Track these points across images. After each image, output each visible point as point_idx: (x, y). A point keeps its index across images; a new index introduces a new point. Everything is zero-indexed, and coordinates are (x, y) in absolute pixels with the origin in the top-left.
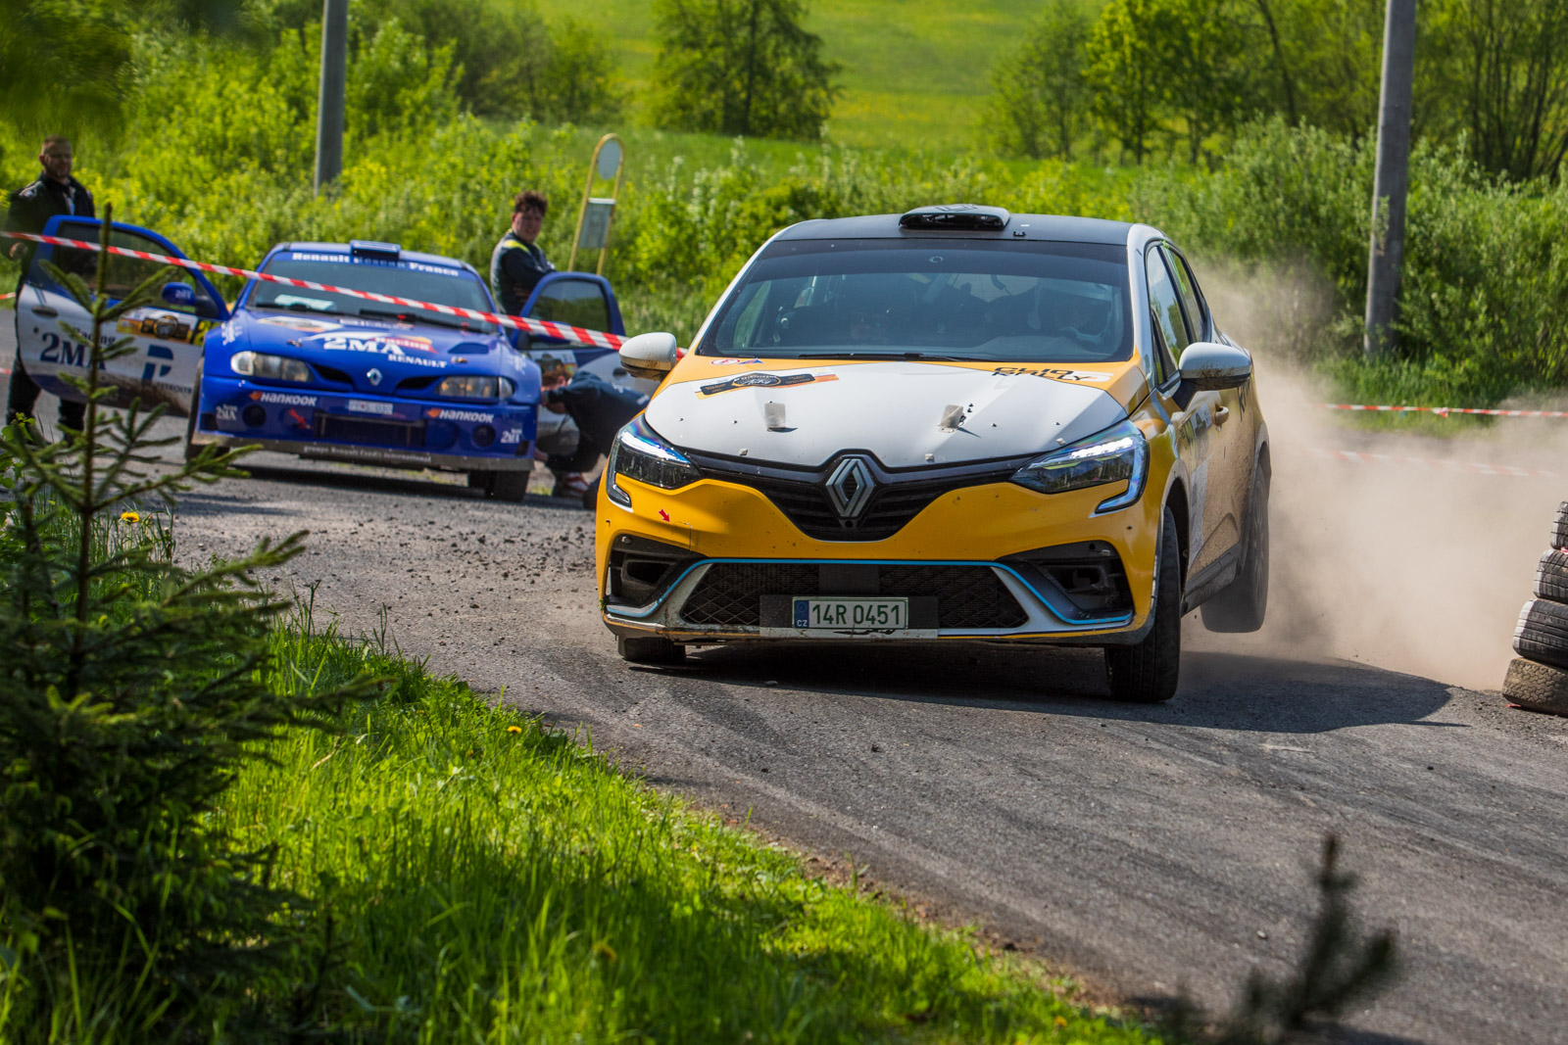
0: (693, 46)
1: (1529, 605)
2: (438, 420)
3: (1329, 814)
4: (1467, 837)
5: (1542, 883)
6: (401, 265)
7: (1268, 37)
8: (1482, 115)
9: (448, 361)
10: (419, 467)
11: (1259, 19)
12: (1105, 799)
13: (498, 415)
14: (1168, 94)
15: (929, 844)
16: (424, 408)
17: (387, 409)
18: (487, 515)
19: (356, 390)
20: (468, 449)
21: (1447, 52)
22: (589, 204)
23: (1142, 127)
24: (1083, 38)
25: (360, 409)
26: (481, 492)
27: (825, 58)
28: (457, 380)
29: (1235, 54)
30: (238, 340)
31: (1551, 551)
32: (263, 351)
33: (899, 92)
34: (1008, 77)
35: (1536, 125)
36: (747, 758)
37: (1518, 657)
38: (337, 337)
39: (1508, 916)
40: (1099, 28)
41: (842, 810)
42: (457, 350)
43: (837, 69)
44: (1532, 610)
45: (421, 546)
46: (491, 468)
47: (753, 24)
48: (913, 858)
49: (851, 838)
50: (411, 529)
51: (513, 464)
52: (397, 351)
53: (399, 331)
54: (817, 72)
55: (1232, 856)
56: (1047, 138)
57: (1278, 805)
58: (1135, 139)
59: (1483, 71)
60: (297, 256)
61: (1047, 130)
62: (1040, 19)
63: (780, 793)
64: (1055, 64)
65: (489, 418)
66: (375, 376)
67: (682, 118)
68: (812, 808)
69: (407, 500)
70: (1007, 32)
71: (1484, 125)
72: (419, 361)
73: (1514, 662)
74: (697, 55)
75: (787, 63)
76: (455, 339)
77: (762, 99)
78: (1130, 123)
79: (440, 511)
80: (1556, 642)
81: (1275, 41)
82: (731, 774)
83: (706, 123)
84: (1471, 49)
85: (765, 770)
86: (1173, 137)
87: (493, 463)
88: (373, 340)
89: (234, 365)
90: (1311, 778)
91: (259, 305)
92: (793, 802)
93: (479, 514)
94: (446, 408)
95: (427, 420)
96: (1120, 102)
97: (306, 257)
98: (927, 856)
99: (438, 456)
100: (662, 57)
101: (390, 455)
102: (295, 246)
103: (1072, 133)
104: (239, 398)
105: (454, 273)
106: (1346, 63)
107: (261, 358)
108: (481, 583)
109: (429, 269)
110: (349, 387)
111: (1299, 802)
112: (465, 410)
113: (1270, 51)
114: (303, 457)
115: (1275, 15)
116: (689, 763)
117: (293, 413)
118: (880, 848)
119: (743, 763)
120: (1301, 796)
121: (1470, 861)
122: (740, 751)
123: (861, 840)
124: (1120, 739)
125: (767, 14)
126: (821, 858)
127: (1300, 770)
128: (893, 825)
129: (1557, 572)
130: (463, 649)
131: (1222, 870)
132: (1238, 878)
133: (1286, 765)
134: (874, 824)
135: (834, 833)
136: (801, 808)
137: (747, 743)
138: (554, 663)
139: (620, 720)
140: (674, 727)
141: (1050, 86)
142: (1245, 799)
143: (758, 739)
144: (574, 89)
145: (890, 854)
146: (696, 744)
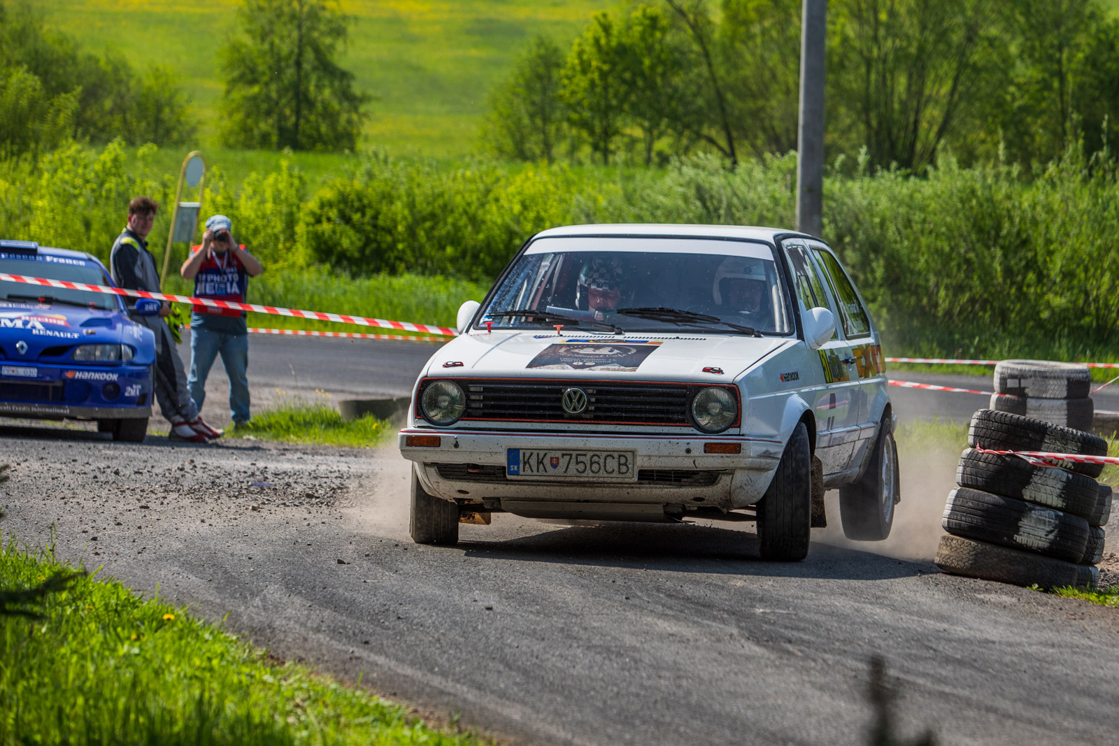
0: (253, 82)
1: (954, 493)
2: (74, 381)
3: (814, 660)
4: (925, 675)
5: (989, 709)
6: (39, 258)
7: (703, 60)
8: (872, 114)
9: (80, 333)
10: (59, 418)
11: (695, 46)
12: (637, 655)
13: (121, 375)
14: (626, 107)
15: (503, 695)
16: (62, 371)
17: (33, 372)
18: (117, 453)
19: (7, 359)
20: (99, 402)
21: (842, 67)
22: (180, 208)
23: (608, 133)
24: (558, 66)
25: (11, 373)
26: (110, 435)
27: (357, 89)
28: (88, 348)
29: (677, 73)
31: (969, 450)
33: (414, 113)
34: (500, 99)
36: (351, 633)
37: (946, 534)
39: (965, 735)
40: (572, 59)
41: (431, 671)
42: (88, 324)
43: (364, 99)
44: (957, 496)
45: (68, 478)
46: (117, 416)
47: (298, 64)
48: (492, 706)
49: (442, 693)
50: (59, 466)
51: (133, 413)
52: (39, 326)
53: (40, 310)
54: (351, 100)
55: (743, 696)
56: (533, 145)
57: (773, 657)
58: (602, 144)
59: (872, 79)
61: (534, 138)
62: (524, 53)
63: (381, 660)
64: (536, 85)
65: (114, 377)
66: (22, 347)
67: (247, 139)
68: (409, 671)
69: (53, 445)
70: (497, 64)
72: (57, 334)
73: (944, 538)
74: (256, 89)
75: (327, 92)
76: (85, 315)
77: (308, 121)
78: (598, 131)
79: (78, 448)
80: (977, 520)
81: (708, 62)
82: (340, 647)
83: (264, 141)
84: (861, 64)
85: (367, 643)
86: (633, 141)
87: (118, 412)
88: (20, 318)
90: (796, 633)
92: (392, 667)
93: (110, 453)
94: (79, 371)
95: (65, 381)
96: (589, 114)
98: (503, 705)
99: (74, 408)
100: (228, 92)
101: (36, 409)
103: (552, 140)
105: (82, 263)
108: (121, 506)
109: (62, 261)
110: (2, 356)
111: (789, 652)
112: (95, 371)
113: (705, 71)
115: (708, 43)
116: (305, 640)
118: (465, 700)
119: (348, 637)
120: (790, 647)
121: (929, 693)
122: (344, 628)
123: (449, 694)
124: (642, 609)
125: (309, 55)
126: (420, 709)
127: (786, 627)
128: (473, 681)
129: (975, 466)
130: (113, 558)
131: (736, 707)
132: (750, 713)
133: (774, 624)
134: (458, 681)
135: (428, 689)
136: (399, 671)
137: (349, 622)
138: (188, 565)
139: (247, 608)
140: (290, 611)
141: (533, 103)
142: (746, 651)
143: (358, 618)
144: (158, 121)
145: (474, 704)
146: (309, 624)
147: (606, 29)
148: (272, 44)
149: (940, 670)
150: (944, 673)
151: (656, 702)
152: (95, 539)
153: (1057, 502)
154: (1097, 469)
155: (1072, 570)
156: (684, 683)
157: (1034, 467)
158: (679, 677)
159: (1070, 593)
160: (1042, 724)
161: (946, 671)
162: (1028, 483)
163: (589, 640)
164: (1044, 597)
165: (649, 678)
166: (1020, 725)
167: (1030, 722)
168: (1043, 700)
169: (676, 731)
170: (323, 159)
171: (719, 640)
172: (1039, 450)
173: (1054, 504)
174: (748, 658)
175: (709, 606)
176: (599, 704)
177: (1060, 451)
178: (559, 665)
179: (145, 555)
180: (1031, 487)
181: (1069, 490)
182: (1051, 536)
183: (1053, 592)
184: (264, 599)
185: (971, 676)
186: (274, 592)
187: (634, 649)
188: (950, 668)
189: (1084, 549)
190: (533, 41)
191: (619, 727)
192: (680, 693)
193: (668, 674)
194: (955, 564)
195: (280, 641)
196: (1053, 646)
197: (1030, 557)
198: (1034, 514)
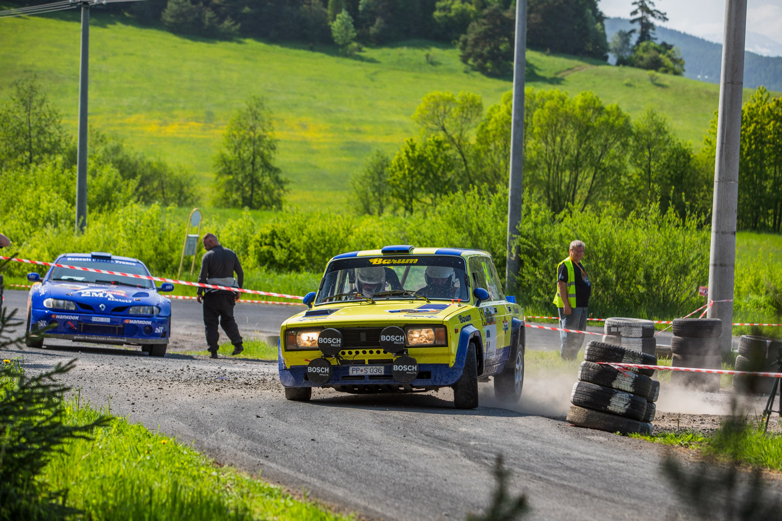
0: (230, 173)
1: (576, 384)
2: (129, 324)
4: (554, 476)
5: (586, 493)
6: (112, 261)
7: (463, 163)
8: (551, 193)
9: (132, 300)
10: (121, 344)
11: (459, 156)
12: (406, 465)
13: (153, 322)
14: (423, 187)
15: (334, 483)
16: (123, 319)
17: (108, 320)
18: (150, 362)
19: (95, 313)
20: (142, 336)
21: (536, 167)
22: (188, 237)
23: (412, 201)
24: (388, 166)
25: (97, 320)
26: (147, 353)
27: (282, 177)
28: (136, 308)
29: (450, 171)
30: (46, 294)
31: (585, 362)
32: (56, 298)
33: (313, 190)
34: (357, 183)
35: (573, 195)
36: (259, 452)
37: (573, 405)
38: (87, 291)
39: (572, 506)
40: (394, 161)
41: (299, 471)
42: (136, 295)
43: (287, 182)
44: (578, 386)
45: (123, 374)
46: (151, 343)
47: (253, 163)
48: (328, 489)
49: (303, 482)
50: (119, 368)
51: (160, 341)
52: (111, 296)
53: (112, 288)
54: (279, 183)
55: (459, 485)
56: (375, 208)
57: (477, 466)
58: (410, 206)
59: (551, 175)
60: (69, 259)
61: (374, 203)
62: (370, 159)
63: (273, 465)
64: (376, 177)
65: (150, 323)
66: (103, 307)
67: (226, 203)
68: (287, 471)
69: (117, 357)
70: (356, 165)
71: (552, 197)
72: (120, 300)
73: (571, 407)
74: (231, 177)
75: (267, 180)
76: (135, 291)
77: (258, 194)
78: (408, 200)
79: (131, 360)
80: (588, 398)
81: (466, 164)
82: (253, 458)
83: (235, 204)
84: (546, 166)
85: (267, 457)
86: (426, 205)
87: (151, 341)
88: (101, 292)
89: (45, 304)
90: (490, 454)
91: (54, 279)
92: (279, 469)
93: (146, 362)
94: (132, 319)
95: (124, 324)
96: (403, 191)
97: (73, 259)
98: (334, 488)
99: (129, 339)
100: (217, 179)
101: (109, 339)
102: (68, 255)
103: (384, 204)
104: (48, 318)
105: (134, 264)
106: (495, 173)
107: (55, 301)
108: (148, 388)
109: (124, 263)
110: (92, 312)
112: (140, 320)
113: (464, 169)
114: (74, 341)
115: (465, 154)
116: (236, 455)
117: (69, 323)
118: (315, 486)
119: (258, 454)
120: (486, 461)
121: (556, 485)
122: (256, 449)
123: (307, 483)
124: (411, 441)
125: (258, 159)
126: (291, 490)
127: (485, 451)
128: (320, 477)
129: (588, 370)
130: (142, 413)
131: (455, 491)
132: (462, 494)
133: (479, 450)
134: (312, 476)
135: (296, 480)
136: (282, 471)
137: (259, 447)
138: (180, 418)
139: (207, 439)
140: (229, 441)
141: (374, 186)
142: (463, 463)
143: (264, 445)
144: (181, 193)
145: (319, 488)
146: (238, 447)
147: (413, 147)
148: (239, 154)
149: (563, 474)
150: (565, 475)
151: (413, 488)
152: (133, 404)
153: (630, 389)
154: (651, 372)
155: (638, 424)
156: (429, 479)
157: (617, 371)
158: (427, 476)
159: (636, 437)
160: (613, 501)
161: (566, 474)
162: (615, 379)
163: (382, 456)
164: (622, 438)
165: (411, 476)
166: (601, 501)
167: (607, 499)
168: (615, 489)
169: (423, 503)
170: (265, 213)
171: (449, 458)
172: (621, 362)
173: (629, 390)
174: (464, 466)
175: (447, 440)
176: (384, 489)
177: (631, 363)
178: (366, 469)
179: (158, 412)
180: (616, 381)
181: (636, 383)
182: (627, 407)
183: (628, 436)
184: (217, 435)
185: (579, 477)
186: (222, 431)
187: (405, 461)
188: (568, 472)
189: (644, 414)
190: (375, 153)
191: (393, 500)
192: (427, 483)
193: (421, 474)
194: (577, 421)
195: (222, 455)
196: (624, 462)
197: (616, 417)
198: (618, 395)
